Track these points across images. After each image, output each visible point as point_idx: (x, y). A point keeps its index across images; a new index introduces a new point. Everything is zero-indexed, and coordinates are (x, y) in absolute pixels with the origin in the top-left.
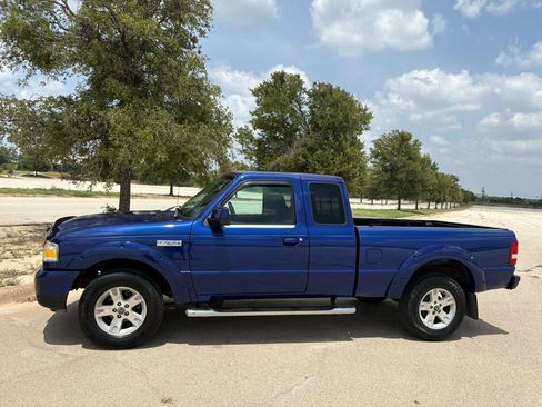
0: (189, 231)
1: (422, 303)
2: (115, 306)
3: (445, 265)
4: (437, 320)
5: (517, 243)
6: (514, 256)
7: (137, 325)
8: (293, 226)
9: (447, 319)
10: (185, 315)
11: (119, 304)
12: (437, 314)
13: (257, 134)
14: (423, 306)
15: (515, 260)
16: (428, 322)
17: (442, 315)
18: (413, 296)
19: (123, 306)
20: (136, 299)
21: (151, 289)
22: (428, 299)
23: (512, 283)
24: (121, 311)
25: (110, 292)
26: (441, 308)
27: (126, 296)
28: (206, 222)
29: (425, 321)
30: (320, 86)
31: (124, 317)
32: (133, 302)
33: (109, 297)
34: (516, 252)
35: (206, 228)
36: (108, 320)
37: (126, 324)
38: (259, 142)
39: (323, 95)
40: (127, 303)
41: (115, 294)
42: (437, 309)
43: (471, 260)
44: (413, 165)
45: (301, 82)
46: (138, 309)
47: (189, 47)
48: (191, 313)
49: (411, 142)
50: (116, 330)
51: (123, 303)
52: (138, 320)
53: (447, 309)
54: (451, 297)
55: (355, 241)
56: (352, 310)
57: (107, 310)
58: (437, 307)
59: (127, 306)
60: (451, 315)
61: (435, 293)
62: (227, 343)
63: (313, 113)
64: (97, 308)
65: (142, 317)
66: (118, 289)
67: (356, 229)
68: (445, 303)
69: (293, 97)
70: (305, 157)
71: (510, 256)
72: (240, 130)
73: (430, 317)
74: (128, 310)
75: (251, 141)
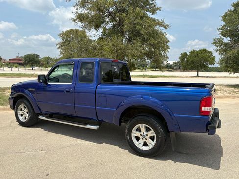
1: (133, 131)
4: (145, 144)
7: (27, 119)
8: (70, 84)
10: (38, 118)
12: (145, 140)
14: (135, 133)
16: (139, 145)
17: (149, 141)
20: (27, 110)
25: (21, 106)
26: (148, 137)
29: (137, 144)
36: (21, 115)
38: (226, 44)
48: (41, 118)
51: (24, 110)
53: (152, 139)
54: (153, 131)
55: (94, 91)
56: (95, 128)
57: (21, 112)
60: (153, 143)
61: (142, 127)
67: (97, 86)
68: (150, 134)
72: (215, 39)
73: (142, 142)
74: (25, 113)
75: (222, 44)
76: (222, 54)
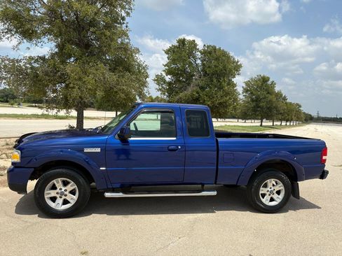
0: (106, 142)
1: (261, 189)
2: (58, 190)
3: (278, 163)
4: (272, 200)
5: (326, 149)
6: (324, 158)
7: (73, 202)
8: (175, 138)
9: (279, 199)
10: (104, 196)
11: (61, 189)
12: (271, 195)
13: (168, 78)
14: (262, 190)
15: (325, 160)
16: (266, 201)
17: (275, 196)
18: (255, 184)
19: (63, 190)
20: (71, 186)
21: (81, 180)
22: (266, 186)
23: (323, 175)
24: (62, 194)
25: (54, 181)
26: (275, 192)
27: (65, 184)
28: (117, 136)
29: (263, 200)
30: (208, 47)
31: (64, 197)
32: (69, 188)
33: (54, 185)
34: (326, 155)
35: (117, 140)
36: (53, 199)
37: (66, 202)
38: (170, 84)
39: (210, 53)
40: (65, 188)
41: (58, 182)
42: (271, 192)
43: (295, 160)
44: (270, 97)
45: (196, 45)
46: (73, 192)
47: (120, 23)
48: (108, 195)
49: (269, 83)
50: (58, 206)
51: (63, 189)
52: (73, 199)
53: (278, 192)
54: (281, 184)
55: (216, 148)
56: (214, 193)
57: (53, 193)
58: (272, 191)
59: (66, 190)
60: (281, 196)
61: (271, 182)
62: (132, 214)
63: (203, 65)
64: (46, 192)
65: (76, 197)
66: (59, 179)
67: (217, 140)
68: (277, 188)
69: (191, 54)
70: (198, 93)
71: (322, 157)
72: (157, 76)
73: (267, 198)
74: (67, 193)
75: (164, 83)
76: (164, 94)
